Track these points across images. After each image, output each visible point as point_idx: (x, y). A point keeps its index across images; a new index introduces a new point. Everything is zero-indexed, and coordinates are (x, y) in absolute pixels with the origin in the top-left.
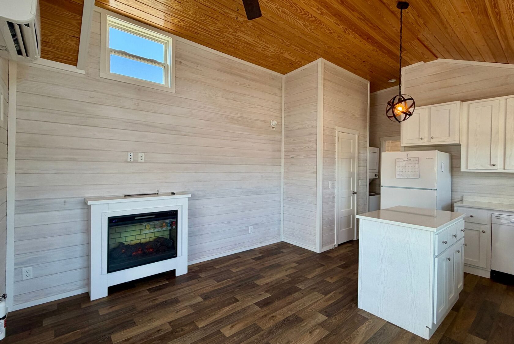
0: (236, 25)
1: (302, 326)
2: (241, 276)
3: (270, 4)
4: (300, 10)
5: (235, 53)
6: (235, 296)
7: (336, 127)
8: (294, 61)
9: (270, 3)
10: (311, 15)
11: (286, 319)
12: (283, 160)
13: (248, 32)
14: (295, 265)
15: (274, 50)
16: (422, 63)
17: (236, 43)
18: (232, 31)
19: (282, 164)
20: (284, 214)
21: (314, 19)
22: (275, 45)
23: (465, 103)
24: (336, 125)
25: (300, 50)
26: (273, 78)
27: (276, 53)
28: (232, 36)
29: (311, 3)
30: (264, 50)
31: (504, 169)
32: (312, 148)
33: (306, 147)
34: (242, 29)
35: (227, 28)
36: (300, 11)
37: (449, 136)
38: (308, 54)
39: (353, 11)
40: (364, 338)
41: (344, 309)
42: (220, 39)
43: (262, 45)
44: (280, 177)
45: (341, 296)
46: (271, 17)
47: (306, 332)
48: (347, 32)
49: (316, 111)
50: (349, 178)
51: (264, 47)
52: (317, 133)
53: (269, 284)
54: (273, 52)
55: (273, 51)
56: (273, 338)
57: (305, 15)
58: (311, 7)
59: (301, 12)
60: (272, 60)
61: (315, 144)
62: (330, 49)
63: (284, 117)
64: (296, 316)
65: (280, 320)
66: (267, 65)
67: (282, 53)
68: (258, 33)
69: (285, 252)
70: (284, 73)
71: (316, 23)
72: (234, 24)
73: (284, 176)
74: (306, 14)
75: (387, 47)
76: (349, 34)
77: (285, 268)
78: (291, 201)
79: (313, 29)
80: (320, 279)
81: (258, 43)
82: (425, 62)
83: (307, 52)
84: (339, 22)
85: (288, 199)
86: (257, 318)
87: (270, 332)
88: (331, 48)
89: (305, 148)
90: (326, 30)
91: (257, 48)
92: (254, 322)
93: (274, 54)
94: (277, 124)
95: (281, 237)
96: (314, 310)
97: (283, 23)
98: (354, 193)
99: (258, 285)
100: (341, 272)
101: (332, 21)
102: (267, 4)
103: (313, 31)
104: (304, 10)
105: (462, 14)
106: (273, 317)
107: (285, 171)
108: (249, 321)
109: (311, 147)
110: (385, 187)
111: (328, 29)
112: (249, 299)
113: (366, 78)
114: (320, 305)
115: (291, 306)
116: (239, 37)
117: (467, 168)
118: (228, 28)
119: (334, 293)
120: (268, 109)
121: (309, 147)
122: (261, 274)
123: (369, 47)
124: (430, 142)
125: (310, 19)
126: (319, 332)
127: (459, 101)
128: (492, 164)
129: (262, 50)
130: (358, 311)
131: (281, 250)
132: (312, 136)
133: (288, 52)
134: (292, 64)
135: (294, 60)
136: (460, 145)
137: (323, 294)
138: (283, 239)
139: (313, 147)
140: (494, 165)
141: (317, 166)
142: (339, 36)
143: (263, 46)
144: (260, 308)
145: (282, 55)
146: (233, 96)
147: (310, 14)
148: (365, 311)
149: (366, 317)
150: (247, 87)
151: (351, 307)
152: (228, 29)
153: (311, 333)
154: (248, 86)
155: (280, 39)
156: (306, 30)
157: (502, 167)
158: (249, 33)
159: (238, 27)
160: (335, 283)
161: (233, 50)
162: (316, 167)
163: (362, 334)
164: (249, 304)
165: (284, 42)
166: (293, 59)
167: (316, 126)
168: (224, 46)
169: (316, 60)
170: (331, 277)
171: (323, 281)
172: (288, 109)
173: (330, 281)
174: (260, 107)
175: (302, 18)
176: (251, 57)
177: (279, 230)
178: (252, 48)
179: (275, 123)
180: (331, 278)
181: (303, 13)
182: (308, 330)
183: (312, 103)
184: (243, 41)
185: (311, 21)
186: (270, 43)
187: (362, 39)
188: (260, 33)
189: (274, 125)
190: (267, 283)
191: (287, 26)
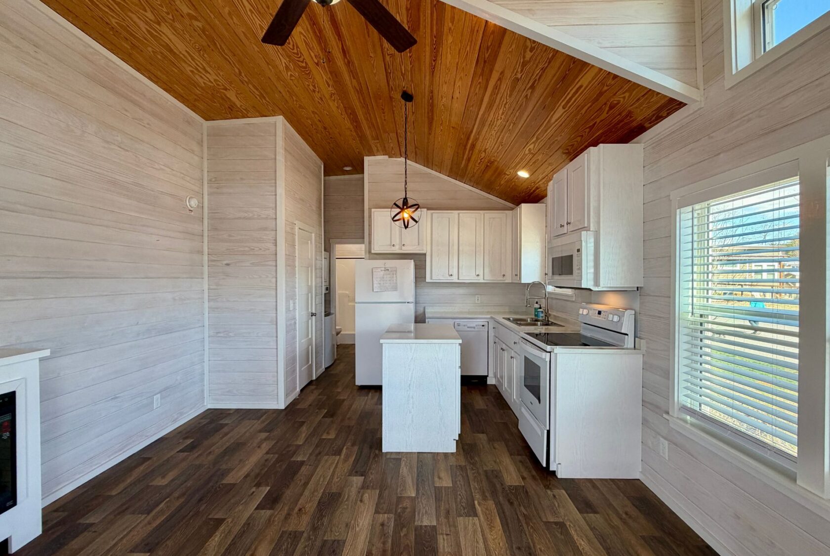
0: (168, 14)
1: (345, 500)
2: (189, 484)
3: (254, 17)
4: (293, 45)
5: (130, 55)
6: (210, 517)
7: (296, 222)
8: (237, 107)
9: (255, 15)
10: (304, 59)
11: (319, 502)
12: (206, 268)
13: (185, 34)
14: (264, 435)
15: (215, 80)
16: (386, 157)
17: (146, 39)
18: (152, 18)
19: (206, 276)
20: (210, 362)
21: (304, 65)
22: (221, 74)
23: (430, 212)
24: (296, 220)
25: (258, 95)
26: (189, 122)
27: (216, 85)
28: (144, 25)
29: (312, 45)
30: (196, 72)
31: (458, 279)
32: (267, 251)
33: (256, 249)
34: (177, 25)
35: (145, 8)
36: (291, 47)
37: (419, 245)
38: (267, 104)
39: (354, 78)
40: (412, 477)
41: (371, 460)
42: (110, 18)
43: (198, 63)
44: (203, 298)
45: (356, 448)
46: (243, 32)
47: (356, 503)
48: (333, 98)
49: (274, 194)
50: (308, 294)
51: (201, 68)
52: (276, 229)
53: (251, 474)
54: (210, 81)
55: (212, 81)
56: (325, 532)
57: (295, 55)
58: (310, 50)
59: (293, 49)
60: (200, 93)
61: (271, 244)
62: (301, 110)
63: (207, 193)
64: (328, 493)
65: (312, 510)
66: (184, 95)
67: (226, 89)
68: (204, 44)
69: (229, 422)
70: (207, 119)
71: (304, 71)
72: (165, 10)
73: (209, 296)
74: (298, 55)
75: (364, 129)
76: (334, 100)
77: (255, 445)
78: (226, 337)
79: (294, 77)
80: (315, 440)
81: (193, 59)
82: (390, 157)
83: (267, 101)
84: (331, 83)
85: (219, 335)
86: (280, 525)
87: (315, 529)
88: (303, 108)
89: (253, 249)
90: (311, 85)
91: (183, 64)
92: (281, 531)
93: (213, 85)
94: (198, 205)
95: (205, 402)
96: (342, 476)
97: (256, 48)
98: (313, 315)
99: (234, 485)
100: (332, 422)
101: (325, 77)
102: (249, 13)
103: (293, 78)
104: (298, 49)
105: (451, 128)
106: (300, 510)
107: (212, 287)
108: (272, 533)
109: (264, 248)
110: (359, 303)
111: (314, 84)
112: (241, 507)
113: (321, 158)
114: (344, 468)
115: (311, 485)
116: (160, 33)
117: (431, 279)
118: (147, 8)
119: (346, 449)
120: (182, 175)
121: (261, 249)
122: (224, 467)
123: (347, 124)
124: (401, 249)
125: (300, 63)
126: (369, 495)
127: (426, 209)
128: (450, 274)
129: (192, 71)
130: (386, 456)
131: (222, 422)
132: (267, 232)
133: (236, 91)
134: (232, 110)
135: (239, 106)
136: (425, 254)
137: (335, 455)
138: (209, 405)
139: (269, 249)
140: (451, 275)
141: (276, 278)
142: (321, 99)
143: (199, 66)
144: (271, 511)
145: (224, 91)
146: (119, 139)
147: (302, 57)
148: (392, 453)
149: (398, 458)
150: (144, 126)
151: (376, 456)
152: (146, 11)
153: (361, 501)
154: (147, 126)
155: (237, 68)
156: (284, 74)
157: (457, 277)
158: (187, 36)
159: (170, 19)
160: (337, 436)
161: (129, 47)
162: (274, 279)
163: (408, 475)
164: (246, 515)
165: (241, 75)
166: (238, 104)
167: (274, 217)
168: (111, 33)
169: (273, 116)
170: (326, 432)
171: (322, 440)
172: (216, 181)
173: (329, 437)
174: (170, 170)
175: (289, 57)
176: (159, 73)
177: (203, 391)
178: (173, 59)
179: (194, 203)
180: (328, 433)
181: (295, 51)
182: (356, 500)
183: (265, 180)
184: (163, 43)
185: (299, 65)
186: (215, 67)
187: (344, 113)
188: (208, 45)
189: (193, 206)
190: (247, 474)
191: (261, 56)
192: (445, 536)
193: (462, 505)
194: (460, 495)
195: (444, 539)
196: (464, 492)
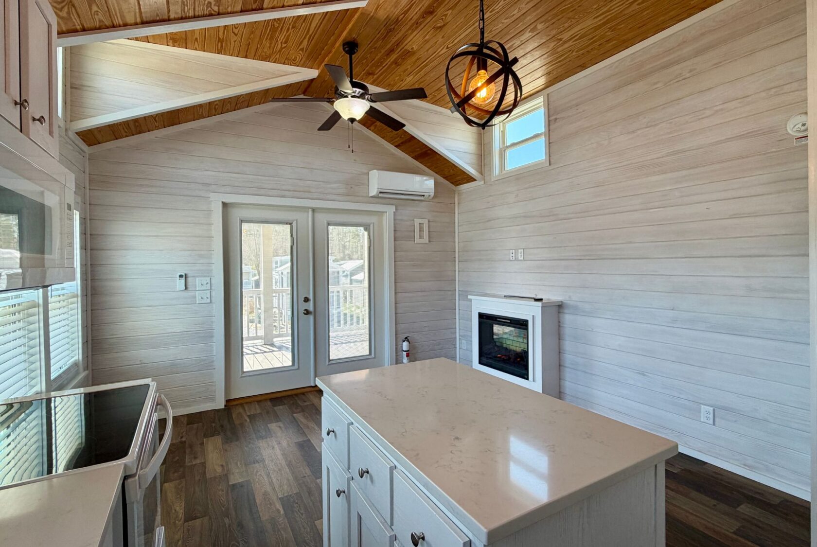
192: (305, 475)
193: (297, 503)
194: (302, 514)
195: (306, 473)
196: (298, 519)
